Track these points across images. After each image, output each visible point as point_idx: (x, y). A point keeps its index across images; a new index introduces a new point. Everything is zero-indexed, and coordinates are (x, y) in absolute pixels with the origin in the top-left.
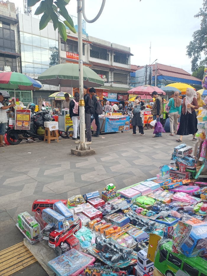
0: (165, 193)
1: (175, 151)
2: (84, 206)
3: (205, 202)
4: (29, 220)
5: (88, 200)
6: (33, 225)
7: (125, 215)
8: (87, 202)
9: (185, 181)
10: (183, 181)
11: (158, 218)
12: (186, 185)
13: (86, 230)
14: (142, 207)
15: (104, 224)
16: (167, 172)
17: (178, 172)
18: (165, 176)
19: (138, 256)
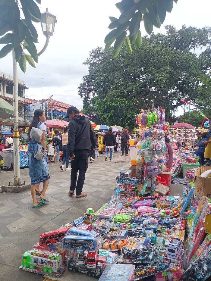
0: (130, 209)
6: (56, 257)
11: (143, 227)
16: (119, 193)
17: (126, 192)
18: (118, 197)
19: (169, 248)
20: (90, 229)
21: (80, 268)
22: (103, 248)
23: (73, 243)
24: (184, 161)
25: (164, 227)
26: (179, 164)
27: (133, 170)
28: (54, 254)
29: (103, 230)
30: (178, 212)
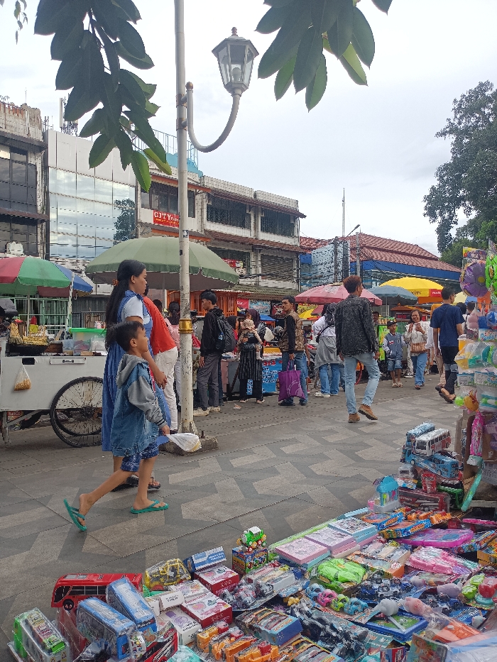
0: (389, 549)
1: (409, 441)
2: (185, 590)
3: (488, 573)
4: (43, 632)
5: (197, 573)
6: (52, 646)
7: (289, 612)
8: (194, 576)
9: (437, 518)
10: (433, 517)
11: (374, 619)
12: (442, 526)
13: (190, 657)
14: (332, 588)
15: (237, 638)
16: (394, 492)
17: (420, 493)
18: (389, 504)
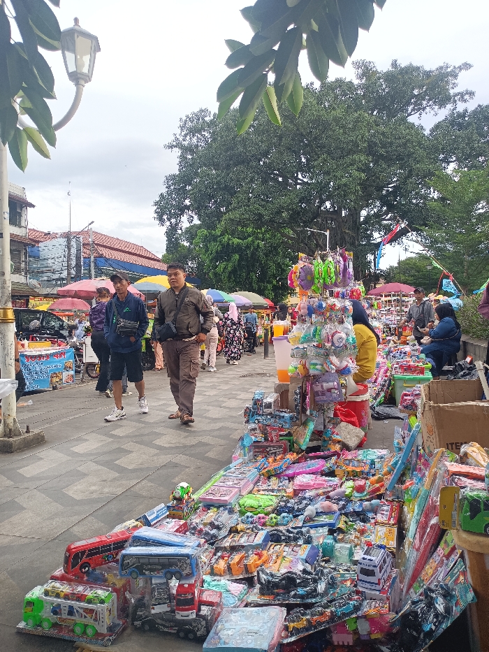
0: (275, 482)
1: (255, 404)
11: (305, 522)
12: (297, 462)
16: (250, 446)
17: (267, 443)
19: (362, 566)
20: (183, 530)
21: (159, 621)
22: (212, 573)
23: (143, 564)
24: (398, 370)
25: (351, 520)
26: (386, 376)
27: (283, 392)
28: (100, 592)
29: (214, 531)
30: (382, 486)
